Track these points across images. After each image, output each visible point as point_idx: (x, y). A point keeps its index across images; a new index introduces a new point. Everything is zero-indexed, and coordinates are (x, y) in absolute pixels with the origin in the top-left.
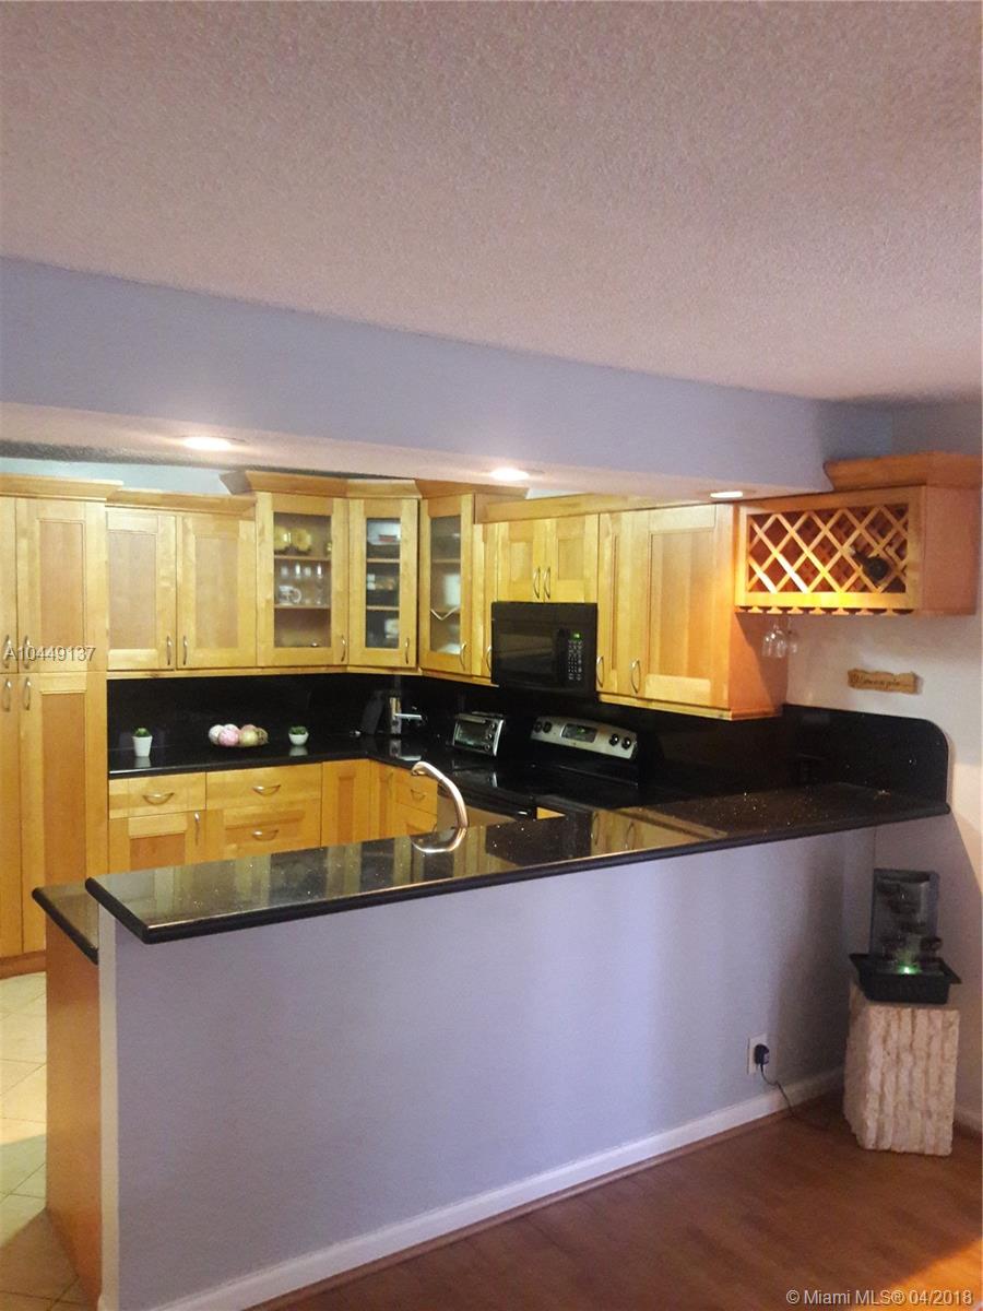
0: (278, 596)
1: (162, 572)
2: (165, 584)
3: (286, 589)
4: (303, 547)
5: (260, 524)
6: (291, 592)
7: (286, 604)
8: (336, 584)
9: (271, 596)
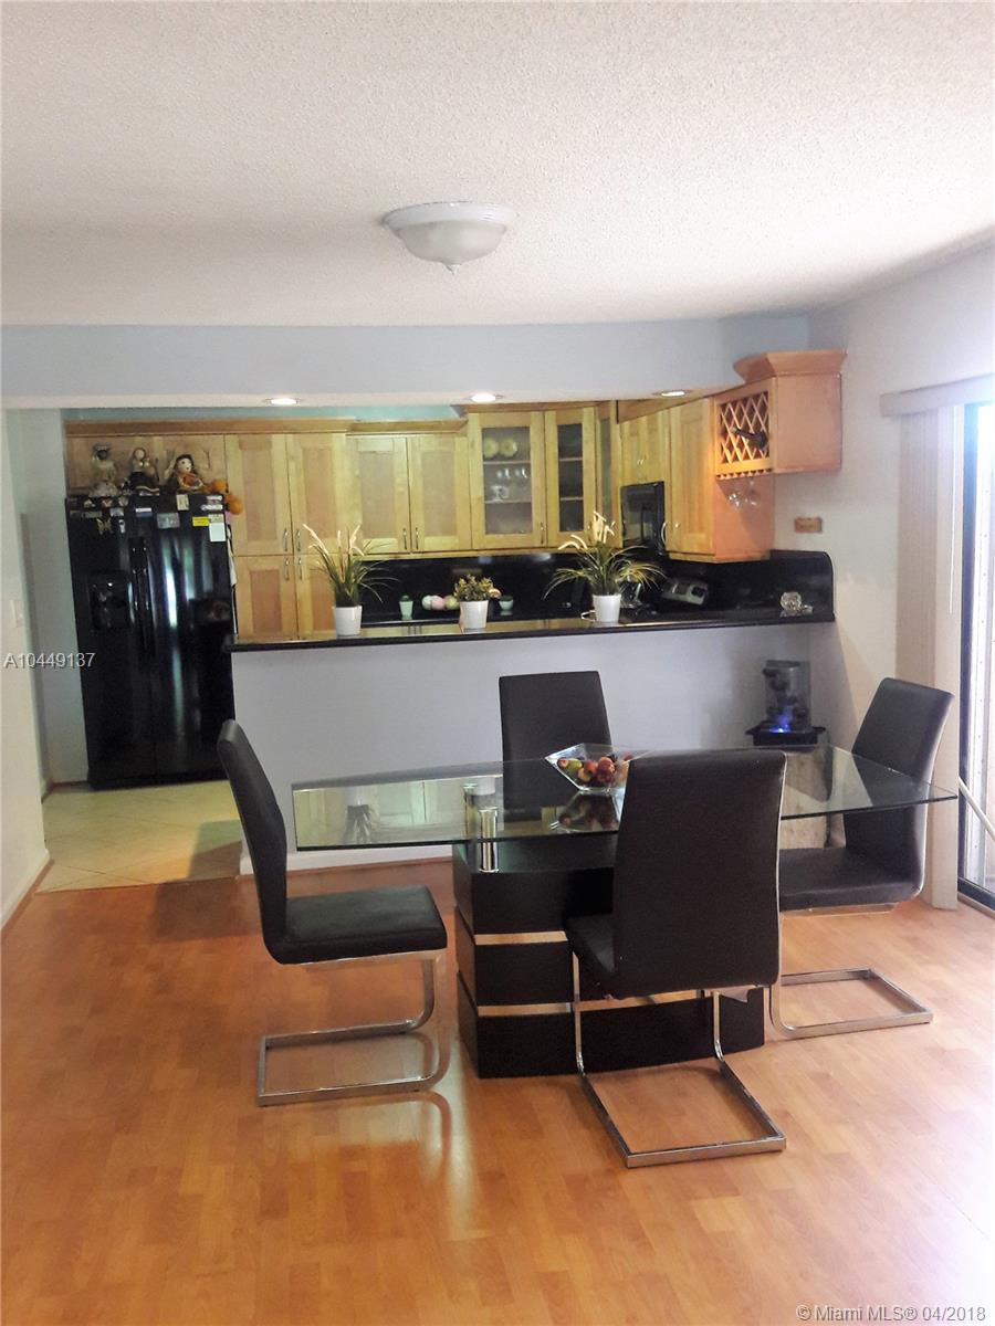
0: (488, 495)
1: (398, 480)
2: (401, 489)
3: (496, 488)
4: (509, 453)
5: (470, 439)
6: (501, 490)
7: (497, 500)
8: (536, 481)
9: (481, 493)
